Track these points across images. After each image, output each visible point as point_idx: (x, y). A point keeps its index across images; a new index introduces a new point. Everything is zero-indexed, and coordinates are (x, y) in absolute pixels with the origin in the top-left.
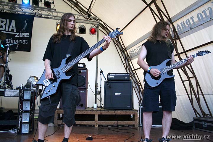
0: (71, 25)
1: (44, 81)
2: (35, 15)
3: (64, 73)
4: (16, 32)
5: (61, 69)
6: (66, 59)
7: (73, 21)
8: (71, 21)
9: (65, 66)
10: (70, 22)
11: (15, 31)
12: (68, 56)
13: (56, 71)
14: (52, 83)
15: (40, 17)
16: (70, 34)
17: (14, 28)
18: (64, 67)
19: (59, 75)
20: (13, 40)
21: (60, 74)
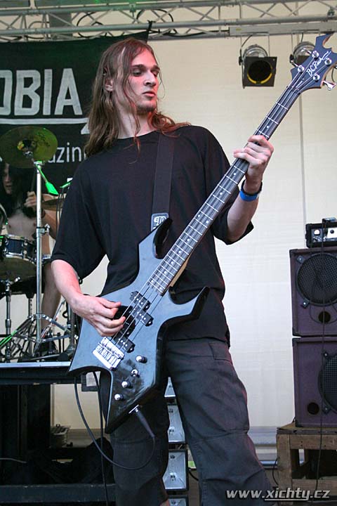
0: (148, 89)
1: (95, 353)
2: (147, 33)
3: (163, 295)
4: (81, 113)
5: (149, 284)
6: (152, 236)
7: (152, 71)
8: (142, 69)
9: (160, 268)
10: (138, 75)
11: (78, 111)
12: (158, 220)
13: (131, 299)
14: (129, 352)
15: (170, 36)
16: (145, 130)
17: (75, 101)
18: (157, 272)
19: (145, 309)
20: (74, 149)
21: (149, 304)
